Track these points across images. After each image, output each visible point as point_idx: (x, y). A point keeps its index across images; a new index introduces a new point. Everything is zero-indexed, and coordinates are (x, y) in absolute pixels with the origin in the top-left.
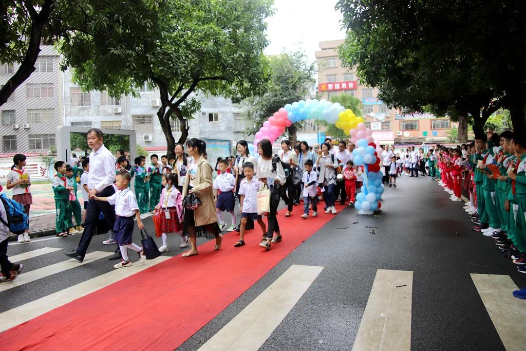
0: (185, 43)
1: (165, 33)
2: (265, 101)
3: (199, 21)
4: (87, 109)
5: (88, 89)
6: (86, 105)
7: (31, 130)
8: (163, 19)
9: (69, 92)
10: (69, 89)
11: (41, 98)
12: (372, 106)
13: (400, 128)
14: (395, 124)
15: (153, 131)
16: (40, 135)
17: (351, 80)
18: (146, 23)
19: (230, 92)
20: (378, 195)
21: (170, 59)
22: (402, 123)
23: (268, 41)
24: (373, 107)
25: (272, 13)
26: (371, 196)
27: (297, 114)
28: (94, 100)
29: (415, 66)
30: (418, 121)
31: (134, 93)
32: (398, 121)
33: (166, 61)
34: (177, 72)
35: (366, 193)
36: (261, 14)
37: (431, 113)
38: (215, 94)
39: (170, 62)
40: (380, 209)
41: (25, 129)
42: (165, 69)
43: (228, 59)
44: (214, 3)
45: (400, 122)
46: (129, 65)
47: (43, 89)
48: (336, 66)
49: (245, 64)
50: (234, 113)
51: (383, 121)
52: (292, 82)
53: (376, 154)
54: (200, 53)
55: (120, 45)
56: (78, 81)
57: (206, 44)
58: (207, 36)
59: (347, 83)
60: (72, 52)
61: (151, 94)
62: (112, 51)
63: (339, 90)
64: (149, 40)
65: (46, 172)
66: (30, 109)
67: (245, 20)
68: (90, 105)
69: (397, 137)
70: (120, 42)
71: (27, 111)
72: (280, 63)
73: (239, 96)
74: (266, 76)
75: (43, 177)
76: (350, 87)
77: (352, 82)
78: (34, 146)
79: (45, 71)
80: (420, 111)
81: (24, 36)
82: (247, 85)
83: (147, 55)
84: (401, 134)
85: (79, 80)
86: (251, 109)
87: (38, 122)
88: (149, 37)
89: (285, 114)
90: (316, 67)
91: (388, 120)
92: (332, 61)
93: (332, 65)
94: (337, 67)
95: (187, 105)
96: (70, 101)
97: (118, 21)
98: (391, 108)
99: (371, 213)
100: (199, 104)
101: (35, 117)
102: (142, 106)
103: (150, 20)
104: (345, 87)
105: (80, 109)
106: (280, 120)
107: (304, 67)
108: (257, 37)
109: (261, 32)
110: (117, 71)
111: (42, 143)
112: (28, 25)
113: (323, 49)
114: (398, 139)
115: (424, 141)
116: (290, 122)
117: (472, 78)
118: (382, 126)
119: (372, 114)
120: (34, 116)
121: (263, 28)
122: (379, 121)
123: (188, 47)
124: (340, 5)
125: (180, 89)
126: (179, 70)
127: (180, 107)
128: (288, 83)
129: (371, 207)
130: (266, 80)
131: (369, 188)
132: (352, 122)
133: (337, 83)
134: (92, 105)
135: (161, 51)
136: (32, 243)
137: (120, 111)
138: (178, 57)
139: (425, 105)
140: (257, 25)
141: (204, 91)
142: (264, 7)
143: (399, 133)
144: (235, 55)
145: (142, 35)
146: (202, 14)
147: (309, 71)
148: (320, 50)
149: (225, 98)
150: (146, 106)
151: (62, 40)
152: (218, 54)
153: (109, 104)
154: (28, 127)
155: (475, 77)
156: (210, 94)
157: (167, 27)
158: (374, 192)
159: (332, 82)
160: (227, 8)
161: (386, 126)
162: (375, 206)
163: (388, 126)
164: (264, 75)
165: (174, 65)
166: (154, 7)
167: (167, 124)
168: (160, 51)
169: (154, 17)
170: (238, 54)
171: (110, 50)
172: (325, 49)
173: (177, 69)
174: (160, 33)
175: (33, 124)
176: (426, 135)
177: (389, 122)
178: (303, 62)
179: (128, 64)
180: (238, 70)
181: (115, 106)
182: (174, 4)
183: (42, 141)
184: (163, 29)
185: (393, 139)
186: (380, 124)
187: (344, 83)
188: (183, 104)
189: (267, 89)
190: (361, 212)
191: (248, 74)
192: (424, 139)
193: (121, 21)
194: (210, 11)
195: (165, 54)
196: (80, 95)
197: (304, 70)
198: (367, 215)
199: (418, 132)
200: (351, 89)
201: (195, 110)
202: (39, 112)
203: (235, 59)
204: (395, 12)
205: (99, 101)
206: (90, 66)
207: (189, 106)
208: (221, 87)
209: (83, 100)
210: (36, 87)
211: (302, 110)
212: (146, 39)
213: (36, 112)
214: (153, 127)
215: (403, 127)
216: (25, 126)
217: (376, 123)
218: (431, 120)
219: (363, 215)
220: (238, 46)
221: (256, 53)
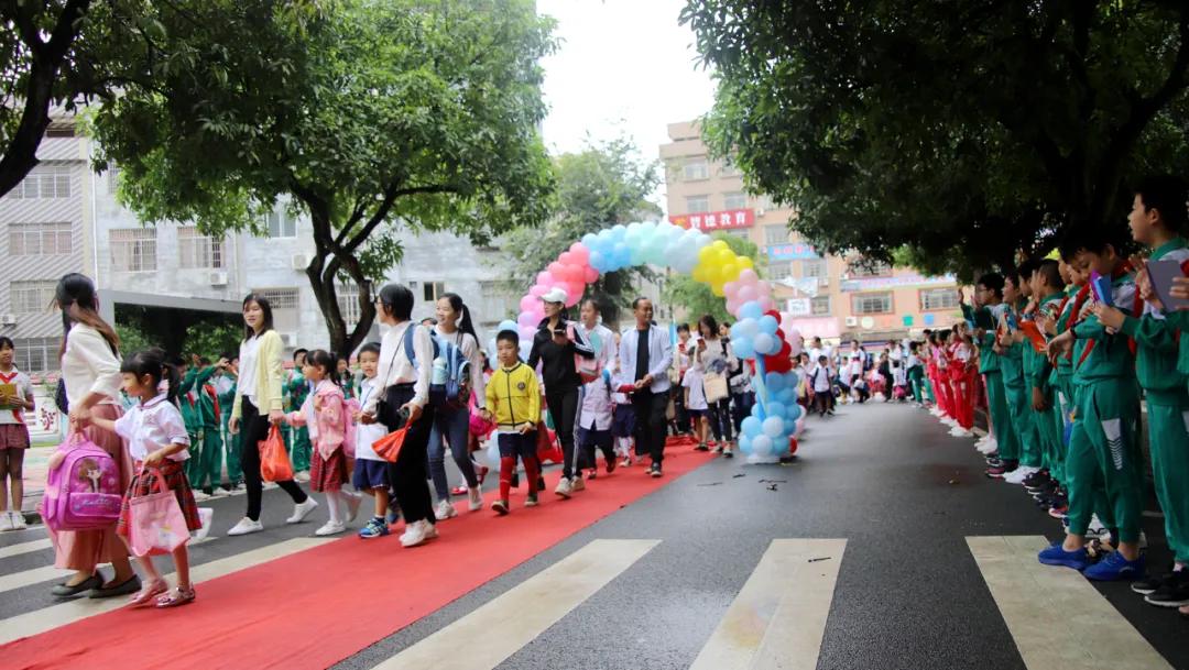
0: (367, 110)
1: (322, 88)
2: (548, 249)
3: (396, 64)
4: (149, 277)
5: (153, 215)
6: (146, 267)
7: (18, 328)
8: (318, 60)
9: (108, 237)
10: (107, 234)
11: (41, 254)
12: (788, 262)
13: (852, 311)
14: (840, 302)
15: (298, 324)
16: (39, 340)
17: (742, 207)
18: (280, 67)
19: (467, 221)
20: (788, 422)
21: (334, 144)
22: (855, 299)
23: (547, 107)
24: (792, 265)
25: (554, 48)
26: (773, 423)
27: (610, 256)
28: (163, 257)
29: (858, 145)
30: (892, 292)
31: (254, 227)
32: (846, 294)
33: (324, 149)
34: (348, 172)
35: (763, 416)
36: (531, 50)
37: (913, 269)
38: (433, 227)
39: (333, 151)
40: (795, 454)
41: (6, 326)
42: (323, 165)
43: (459, 145)
44: (429, 26)
45: (851, 296)
46: (245, 156)
47: (46, 235)
48: (707, 177)
49: (496, 156)
50: (480, 282)
51: (814, 296)
52: (606, 206)
53: (780, 334)
54: (400, 132)
55: (224, 113)
56: (131, 200)
57: (410, 112)
58: (413, 97)
59: (732, 213)
60: (119, 132)
61: (294, 242)
62: (206, 126)
63: (714, 229)
64: (287, 103)
65: (54, 420)
66: (18, 282)
67: (494, 61)
68: (155, 268)
69: (848, 331)
70: (224, 106)
71: (11, 287)
72: (577, 165)
73: (487, 229)
74: (544, 183)
75: (47, 432)
76: (738, 222)
77: (742, 211)
78: (27, 364)
79: (52, 196)
80: (887, 261)
81: (12, 96)
82: (502, 201)
83: (283, 135)
84: (854, 323)
85: (134, 197)
86: (517, 269)
87: (35, 310)
88: (286, 97)
89: (584, 255)
90: (660, 172)
91: (824, 292)
92: (697, 165)
93: (697, 175)
94: (708, 180)
95: (373, 251)
96: (109, 260)
97: (218, 56)
98: (822, 255)
99: (775, 459)
100: (398, 248)
101: (30, 299)
102: (275, 269)
103: (288, 60)
104: (729, 223)
105: (133, 278)
106: (574, 267)
107: (632, 174)
108: (523, 98)
109: (531, 88)
110: (217, 170)
111: (45, 358)
112: (20, 73)
113: (677, 140)
114: (848, 334)
115: (907, 336)
116: (595, 271)
117: (990, 180)
118: (813, 305)
119: (789, 281)
120: (26, 296)
121: (535, 79)
122: (805, 295)
123: (372, 119)
124: (689, 13)
125: (357, 216)
126: (352, 168)
127: (357, 255)
128: (597, 209)
129: (774, 447)
130: (545, 191)
131: (768, 407)
132: (726, 268)
133: (709, 215)
134: (159, 267)
135: (315, 126)
136: (30, 531)
137: (223, 281)
138: (351, 140)
139: (898, 246)
140: (522, 72)
141: (410, 222)
142: (536, 34)
143: (850, 321)
144: (474, 136)
145: (272, 94)
146: (403, 50)
147: (644, 182)
148: (670, 141)
149: (457, 234)
150: (282, 269)
151: (97, 104)
152: (439, 133)
153: (198, 265)
154: (11, 321)
155: (996, 178)
156: (422, 229)
157: (327, 75)
158: (779, 415)
159: (699, 211)
160: (456, 35)
161: (820, 305)
162: (782, 444)
163: (827, 305)
164: (538, 179)
165: (342, 157)
166: (298, 30)
167: (327, 293)
168: (310, 125)
169: (298, 55)
170: (480, 134)
171: (205, 122)
172: (682, 140)
173: (348, 166)
174: (312, 89)
175: (23, 316)
176: (911, 324)
177: (827, 298)
178: (630, 163)
179: (241, 154)
180: (483, 170)
181: (211, 270)
182: (341, 26)
183: (45, 353)
184: (318, 80)
185: (838, 335)
186: (807, 302)
187: (724, 213)
188: (364, 247)
189: (545, 210)
190: (753, 458)
191: (504, 176)
192: (905, 333)
193: (226, 56)
194: (419, 44)
195: (322, 133)
196: (133, 247)
197: (634, 180)
198: (766, 464)
199: (892, 317)
200: (741, 227)
201: (391, 261)
202: (38, 286)
203: (475, 143)
204: (810, 31)
205: (177, 259)
206: (157, 159)
207: (377, 253)
208: (446, 210)
209: (139, 257)
210: (31, 230)
211: (619, 246)
212: (280, 102)
213: (32, 287)
214: (298, 316)
215: (860, 306)
216: (5, 318)
217: (798, 300)
218: (920, 291)
219: (757, 464)
220: (483, 119)
221: (520, 134)
